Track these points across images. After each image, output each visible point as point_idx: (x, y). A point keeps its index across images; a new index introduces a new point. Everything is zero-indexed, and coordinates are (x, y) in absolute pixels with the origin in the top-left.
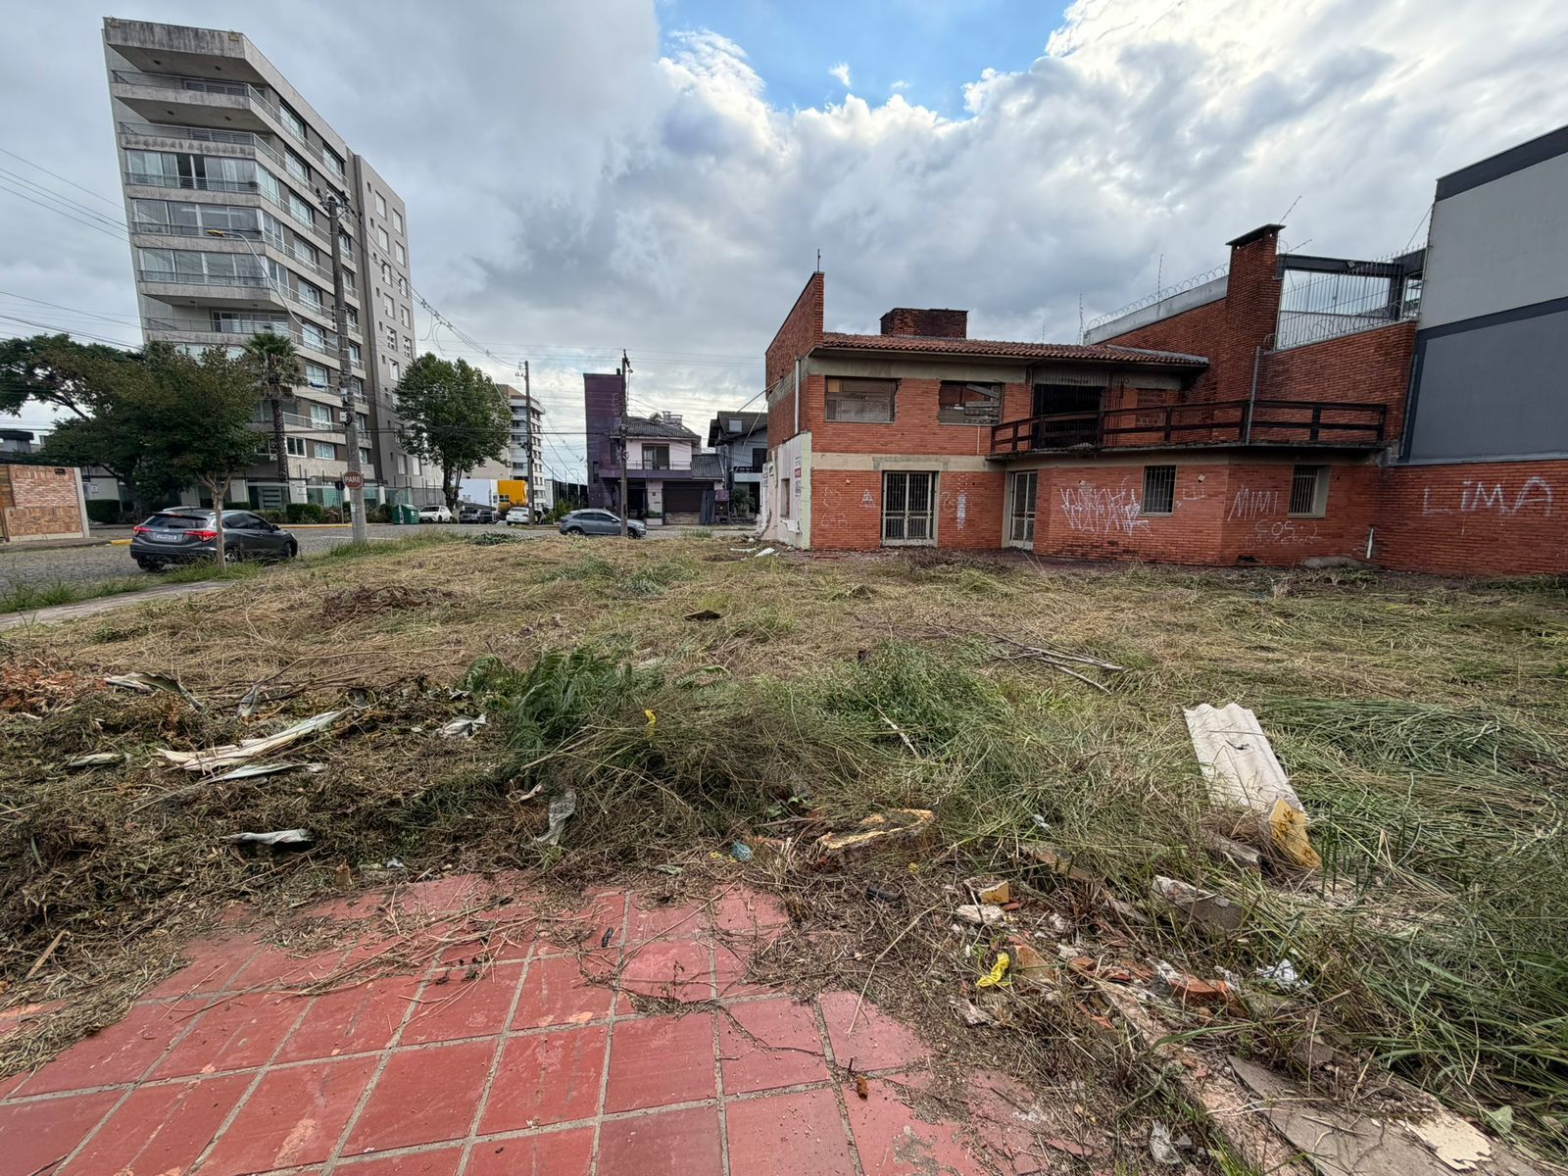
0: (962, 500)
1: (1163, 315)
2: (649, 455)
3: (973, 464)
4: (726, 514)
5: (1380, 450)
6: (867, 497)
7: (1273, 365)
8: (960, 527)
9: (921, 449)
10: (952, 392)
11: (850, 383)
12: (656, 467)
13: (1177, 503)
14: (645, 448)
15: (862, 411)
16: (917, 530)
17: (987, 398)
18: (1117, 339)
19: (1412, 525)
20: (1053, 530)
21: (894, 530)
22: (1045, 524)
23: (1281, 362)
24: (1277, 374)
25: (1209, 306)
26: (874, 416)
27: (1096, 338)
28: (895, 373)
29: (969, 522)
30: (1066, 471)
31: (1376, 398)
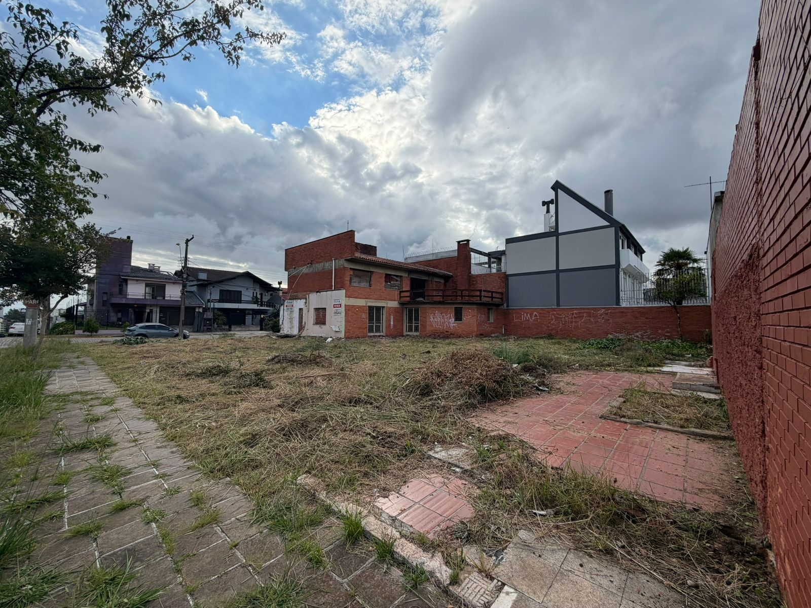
0: (392, 317)
1: (434, 258)
2: (150, 289)
3: (394, 304)
4: (211, 326)
5: (503, 304)
6: (364, 316)
7: (471, 279)
8: (392, 327)
9: (379, 298)
10: (388, 278)
11: (357, 272)
12: (154, 298)
13: (464, 319)
14: (147, 285)
15: (360, 282)
16: (378, 330)
17: (397, 281)
18: (420, 263)
19: (512, 324)
20: (428, 328)
21: (371, 330)
22: (424, 326)
23: (474, 278)
24: (473, 281)
25: (451, 258)
26: (364, 284)
27: (410, 261)
28: (372, 269)
29: (394, 325)
30: (431, 308)
31: (500, 291)
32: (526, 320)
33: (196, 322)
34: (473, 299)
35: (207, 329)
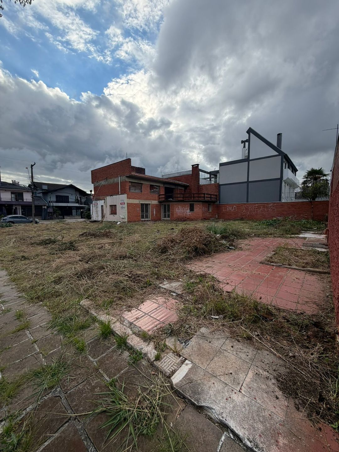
0: (155, 210)
1: (179, 175)
2: (13, 196)
3: (155, 202)
4: (52, 216)
5: (217, 202)
6: (138, 209)
7: (199, 187)
8: (154, 216)
9: (147, 199)
10: (152, 187)
11: (134, 183)
12: (17, 200)
13: (195, 210)
14: (12, 193)
15: (135, 190)
16: (147, 217)
17: (157, 189)
18: (170, 178)
19: (222, 213)
20: (175, 216)
21: (143, 217)
22: (173, 214)
23: (201, 187)
24: (201, 189)
25: (188, 175)
26: (138, 191)
27: (165, 177)
28: (142, 182)
29: (156, 215)
30: (177, 204)
31: (215, 194)
32: (230, 210)
33: (43, 214)
34: (200, 199)
35: (50, 218)
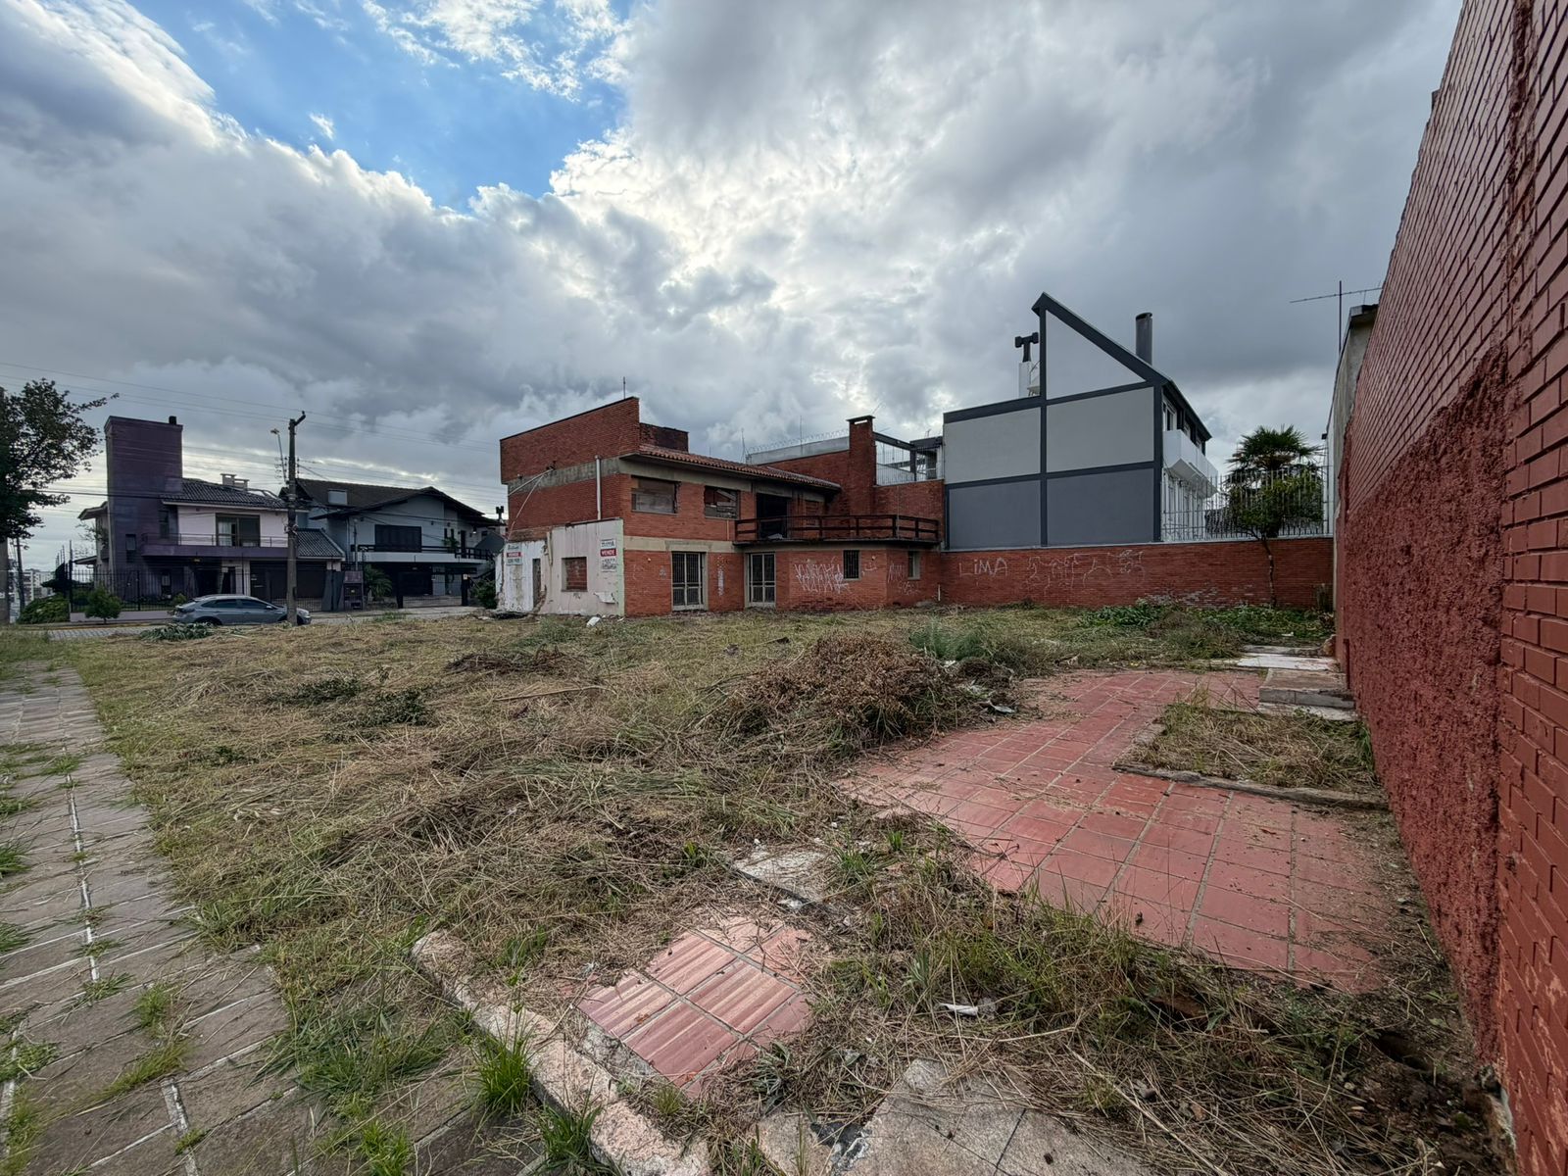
0: (721, 573)
1: (805, 454)
2: (224, 528)
3: (725, 547)
4: (360, 598)
5: (938, 544)
6: (663, 572)
7: (877, 495)
8: (721, 593)
9: (695, 536)
10: (711, 494)
11: (647, 482)
12: (236, 542)
13: (863, 573)
14: (222, 520)
15: (653, 504)
16: (693, 598)
17: (729, 500)
18: (776, 464)
19: (956, 582)
20: (792, 592)
21: (679, 600)
22: (785, 589)
23: (882, 492)
24: (881, 499)
25: (837, 454)
26: (661, 509)
28: (677, 478)
29: (726, 589)
30: (799, 553)
31: (932, 517)
32: (983, 574)
33: (328, 592)
34: (882, 535)
35: (353, 604)
